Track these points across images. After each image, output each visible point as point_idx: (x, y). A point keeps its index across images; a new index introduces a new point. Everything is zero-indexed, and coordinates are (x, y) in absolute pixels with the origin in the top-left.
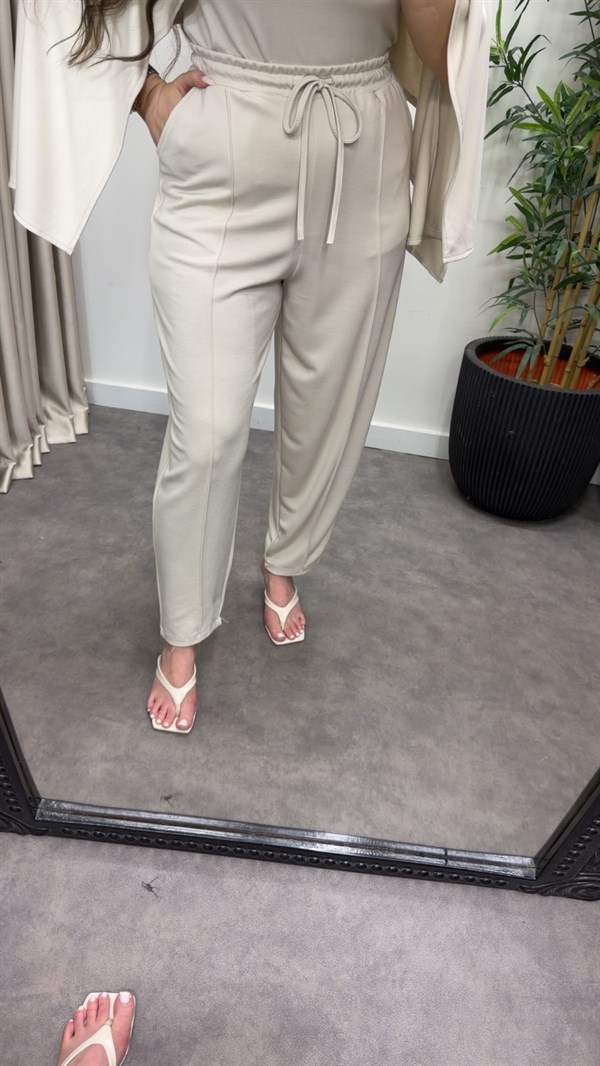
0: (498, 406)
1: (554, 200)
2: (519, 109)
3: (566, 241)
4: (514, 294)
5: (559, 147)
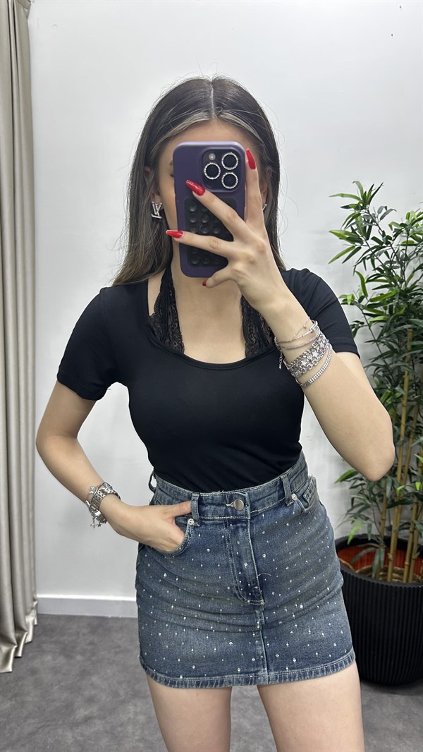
3: (390, 479)
4: (357, 510)
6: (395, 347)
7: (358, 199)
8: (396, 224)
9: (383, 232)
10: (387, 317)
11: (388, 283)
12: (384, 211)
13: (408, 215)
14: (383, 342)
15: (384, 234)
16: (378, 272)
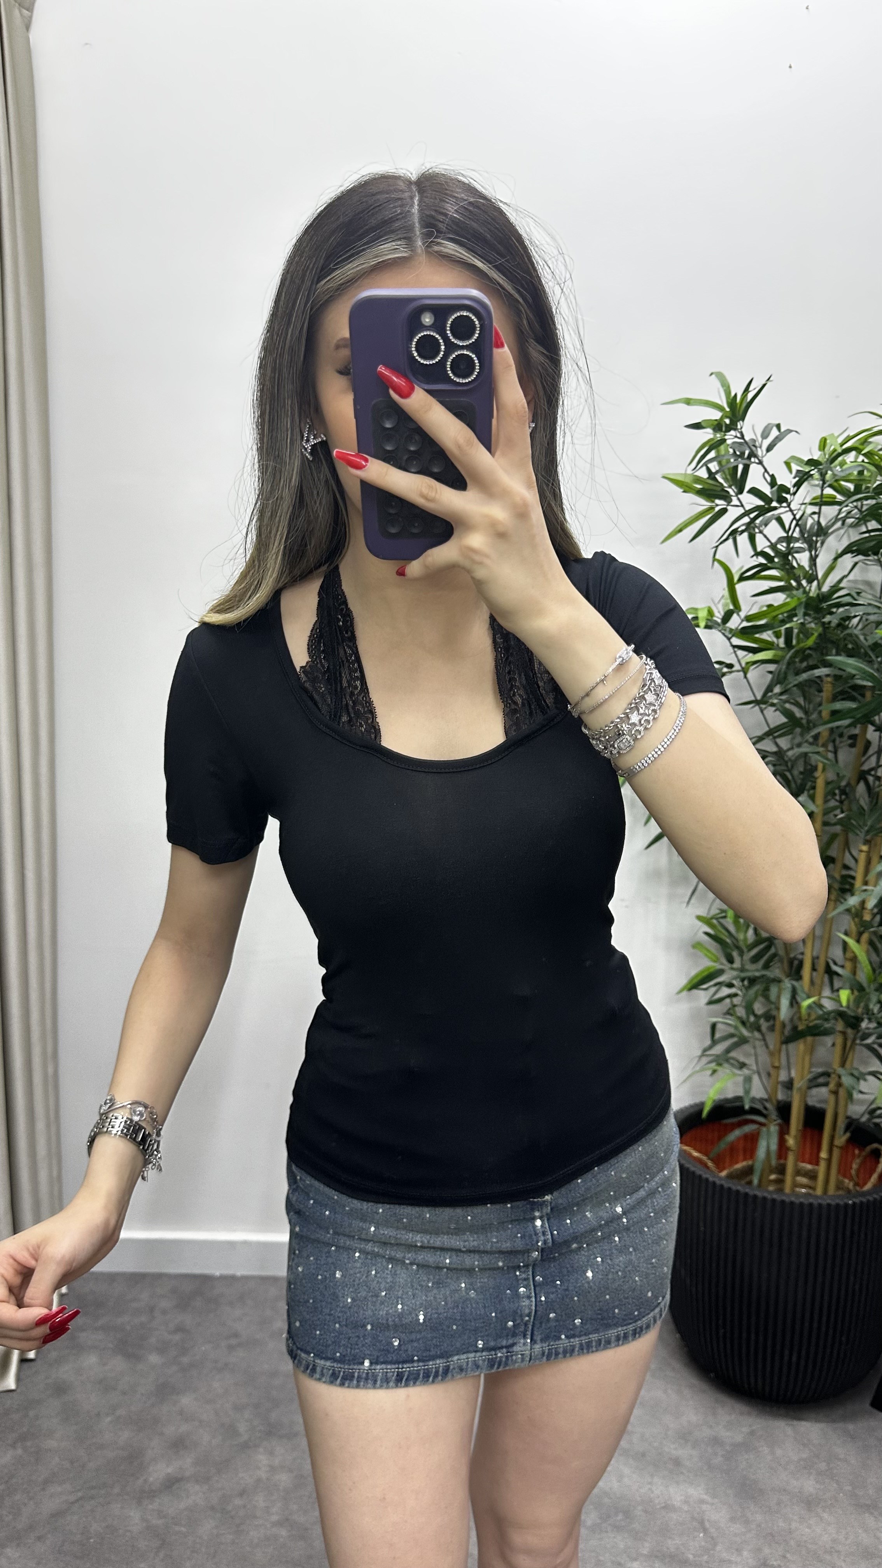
3: (787, 984)
4: (723, 1048)
6: (798, 713)
7: (719, 408)
8: (799, 461)
9: (773, 477)
10: (780, 653)
11: (782, 584)
12: (774, 433)
13: (823, 444)
14: (773, 705)
15: (773, 483)
16: (762, 560)
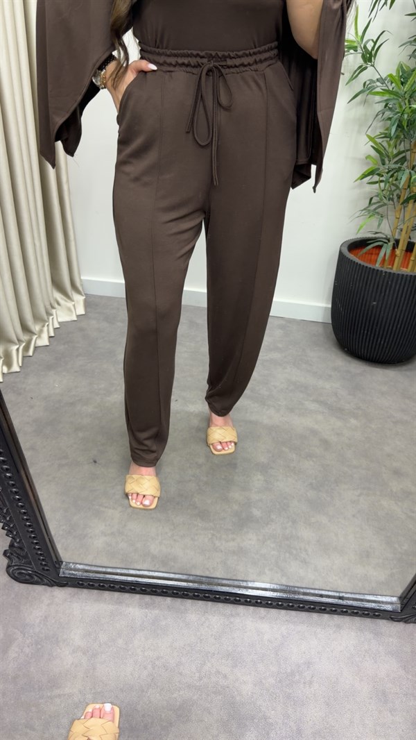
0: (364, 285)
1: (398, 142)
2: (372, 81)
3: (407, 171)
4: (373, 207)
5: (401, 107)
